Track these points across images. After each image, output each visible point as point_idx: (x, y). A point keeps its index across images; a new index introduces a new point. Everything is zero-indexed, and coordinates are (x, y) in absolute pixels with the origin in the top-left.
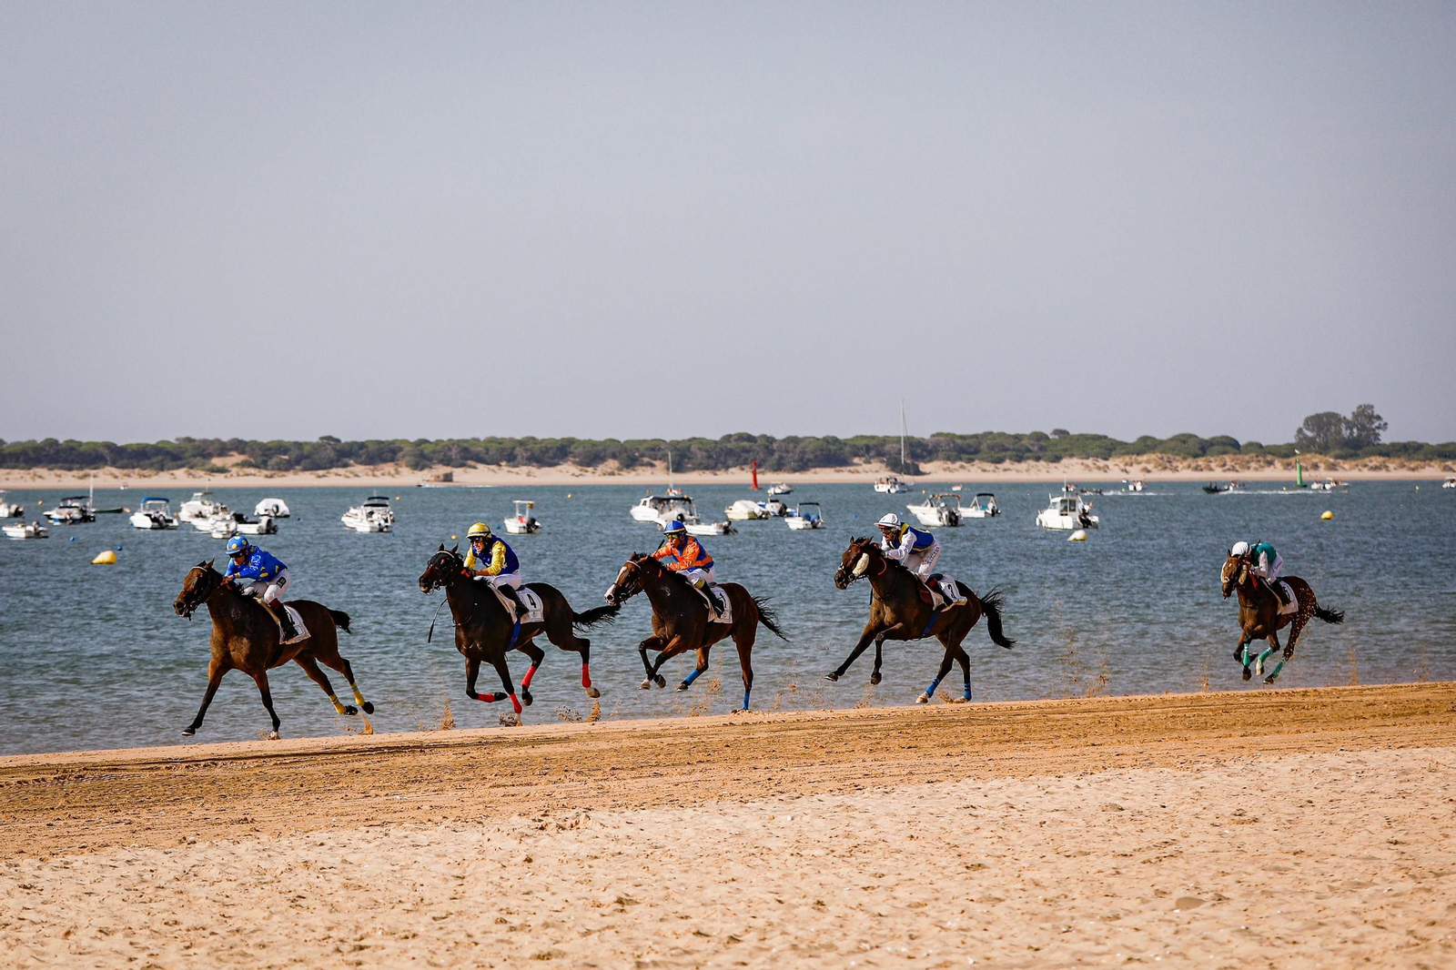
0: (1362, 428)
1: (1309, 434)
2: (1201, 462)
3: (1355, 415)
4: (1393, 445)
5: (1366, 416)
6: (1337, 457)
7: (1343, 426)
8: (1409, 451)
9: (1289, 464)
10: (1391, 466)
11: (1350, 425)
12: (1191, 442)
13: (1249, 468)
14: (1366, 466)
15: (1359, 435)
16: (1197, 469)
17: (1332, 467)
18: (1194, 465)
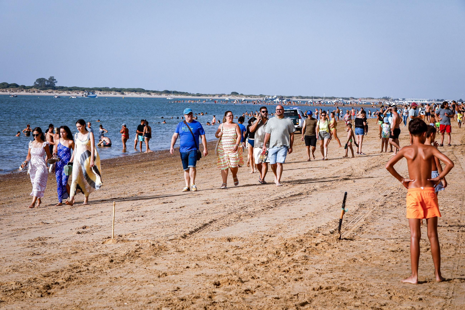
0: (51, 82)
1: (37, 83)
2: (4, 90)
3: (49, 79)
4: (59, 87)
5: (52, 79)
6: (40, 89)
7: (46, 82)
8: (62, 89)
9: (27, 91)
10: (54, 92)
11: (48, 81)
12: (5, 84)
13: (17, 92)
14: (47, 92)
15: (50, 84)
16: (3, 91)
17: (39, 92)
18: (2, 90)
